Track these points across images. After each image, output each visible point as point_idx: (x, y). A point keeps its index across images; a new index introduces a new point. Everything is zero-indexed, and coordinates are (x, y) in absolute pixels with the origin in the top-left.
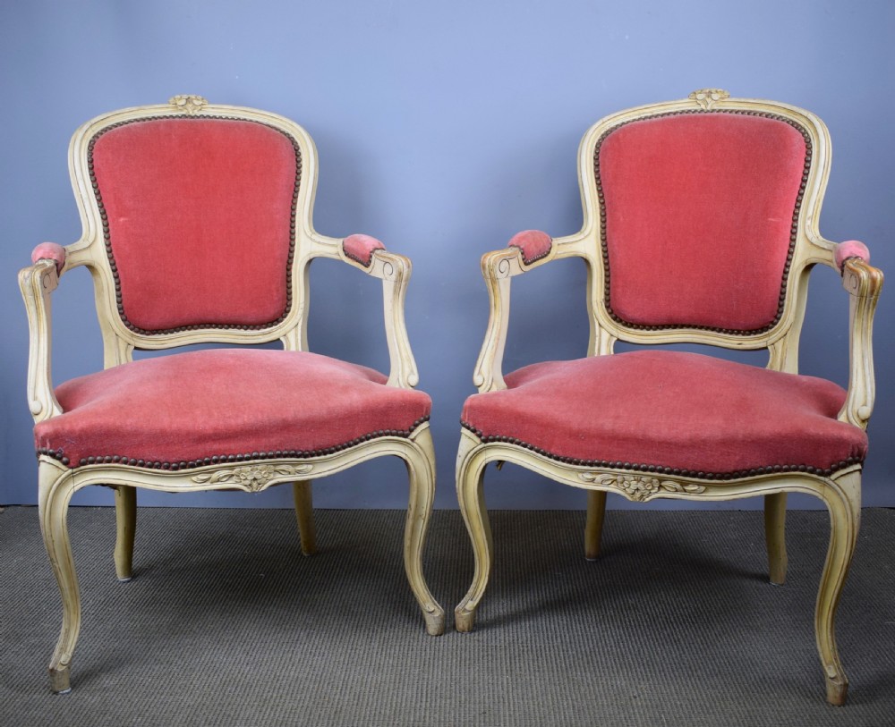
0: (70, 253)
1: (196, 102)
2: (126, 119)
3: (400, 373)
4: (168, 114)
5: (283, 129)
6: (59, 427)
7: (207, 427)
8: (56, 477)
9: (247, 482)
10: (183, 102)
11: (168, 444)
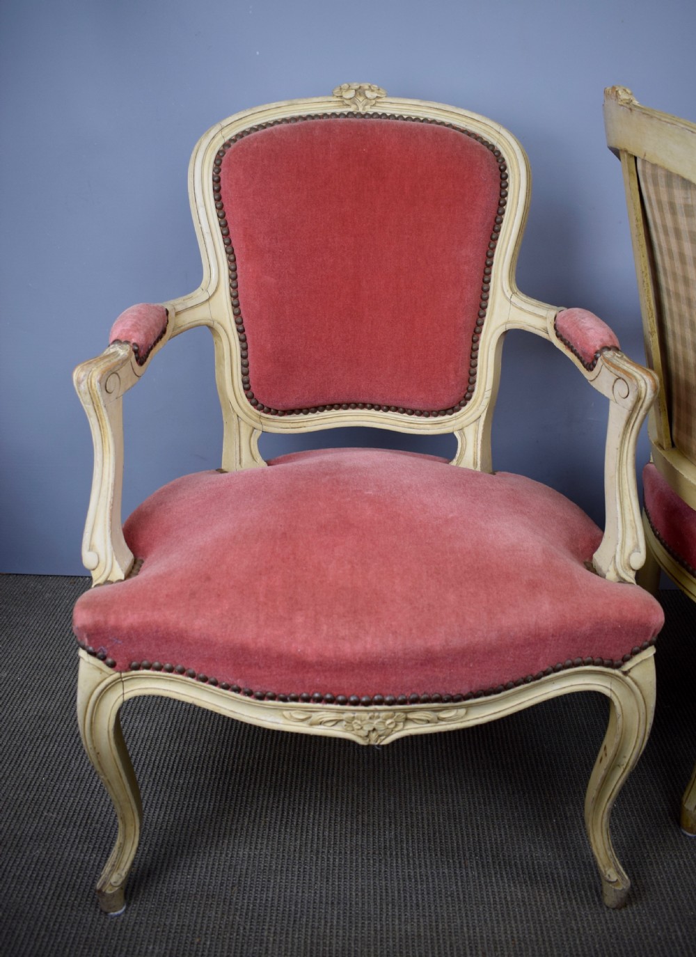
0: (177, 314)
1: (369, 94)
2: (270, 119)
3: (619, 547)
4: (329, 112)
5: (486, 137)
6: (101, 618)
7: (309, 651)
8: (98, 681)
9: (364, 733)
10: (351, 94)
11: (250, 666)
